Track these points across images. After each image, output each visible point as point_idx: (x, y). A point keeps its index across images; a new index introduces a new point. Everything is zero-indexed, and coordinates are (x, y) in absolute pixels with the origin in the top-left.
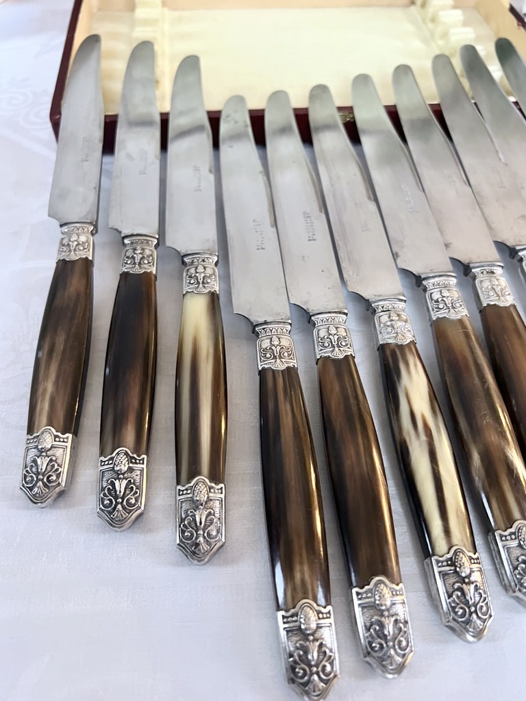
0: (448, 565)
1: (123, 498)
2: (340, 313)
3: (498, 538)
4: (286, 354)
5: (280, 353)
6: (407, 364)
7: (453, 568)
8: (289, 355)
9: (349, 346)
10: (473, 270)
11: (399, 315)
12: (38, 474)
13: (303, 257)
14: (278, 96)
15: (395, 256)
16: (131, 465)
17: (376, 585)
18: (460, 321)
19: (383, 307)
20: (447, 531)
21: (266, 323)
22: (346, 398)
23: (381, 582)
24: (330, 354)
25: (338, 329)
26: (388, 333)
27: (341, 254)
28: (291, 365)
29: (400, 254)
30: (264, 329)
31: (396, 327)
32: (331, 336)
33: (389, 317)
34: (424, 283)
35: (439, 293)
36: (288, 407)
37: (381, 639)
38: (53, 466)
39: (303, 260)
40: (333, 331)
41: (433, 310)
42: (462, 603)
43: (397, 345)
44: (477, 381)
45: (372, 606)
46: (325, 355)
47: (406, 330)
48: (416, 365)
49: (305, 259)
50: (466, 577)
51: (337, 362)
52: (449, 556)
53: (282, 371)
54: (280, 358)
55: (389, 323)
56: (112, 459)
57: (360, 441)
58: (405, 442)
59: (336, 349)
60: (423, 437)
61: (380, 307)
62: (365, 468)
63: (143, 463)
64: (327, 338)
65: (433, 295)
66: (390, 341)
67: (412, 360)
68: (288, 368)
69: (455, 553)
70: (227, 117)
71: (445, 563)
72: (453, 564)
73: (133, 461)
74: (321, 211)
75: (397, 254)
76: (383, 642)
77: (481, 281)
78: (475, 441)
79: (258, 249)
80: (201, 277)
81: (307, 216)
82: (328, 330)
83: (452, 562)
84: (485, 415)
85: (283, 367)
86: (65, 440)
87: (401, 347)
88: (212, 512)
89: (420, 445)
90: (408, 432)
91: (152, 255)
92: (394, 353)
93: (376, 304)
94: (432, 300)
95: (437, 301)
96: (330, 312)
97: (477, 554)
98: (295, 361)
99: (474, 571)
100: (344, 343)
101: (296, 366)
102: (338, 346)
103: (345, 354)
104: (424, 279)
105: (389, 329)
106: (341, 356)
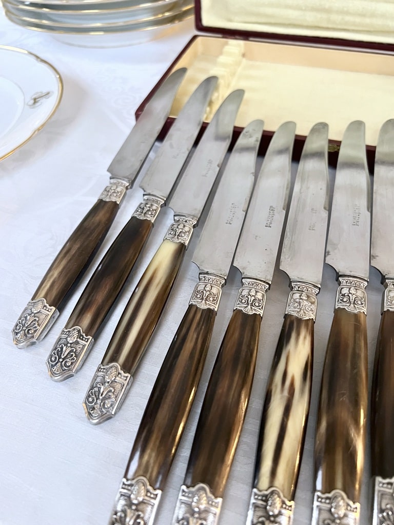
0: (262, 500)
1: (64, 359)
2: (264, 282)
3: (316, 498)
4: (211, 299)
5: (207, 297)
6: (298, 334)
7: (264, 504)
8: (214, 300)
9: (261, 307)
10: (387, 281)
11: (308, 297)
12: (24, 326)
13: (257, 236)
14: (288, 125)
15: (326, 253)
16: (78, 340)
17: (199, 490)
18: (356, 316)
19: (299, 287)
20: (273, 473)
21: (207, 273)
22: (240, 344)
23: (203, 489)
24: (242, 309)
25: (258, 293)
26: (295, 307)
27: (286, 242)
28: (212, 308)
29: (331, 253)
30: (204, 277)
31: (302, 305)
32: (249, 296)
33: (300, 296)
34: (340, 279)
35: (348, 289)
36: (195, 336)
38: (35, 324)
39: (256, 238)
40: (253, 293)
41: (338, 301)
43: (297, 318)
44: (349, 365)
45: (189, 505)
46: (239, 308)
47: (310, 309)
48: (305, 338)
49: (257, 238)
50: (272, 516)
51: (246, 316)
52: (265, 492)
53: (203, 310)
54: (206, 299)
55: (298, 300)
56: (69, 332)
57: (236, 378)
58: (271, 392)
59: (249, 307)
60: (286, 393)
61: (297, 287)
62: (231, 400)
63: (87, 342)
64: (247, 297)
65: (343, 290)
66: (295, 314)
67: (303, 332)
68: (209, 310)
69: (272, 493)
70: (247, 132)
71: (260, 498)
72: (266, 501)
73: (81, 337)
74: (284, 209)
75: (329, 252)
77: (390, 291)
78: (328, 412)
79: (226, 223)
80: (178, 231)
81: (272, 209)
82: (250, 291)
83: (266, 499)
84: (344, 394)
85: (206, 307)
86: (50, 310)
87: (299, 320)
88: (113, 390)
89: (281, 398)
90: (276, 386)
91: (156, 210)
92: (292, 323)
93: (295, 284)
94: (341, 293)
95: (344, 295)
96: (256, 279)
97: (292, 503)
98: (217, 306)
99: (282, 515)
100: (257, 304)
101: (216, 310)
102: (252, 305)
103: (254, 312)
104: (341, 276)
105: (296, 304)
106: (251, 313)
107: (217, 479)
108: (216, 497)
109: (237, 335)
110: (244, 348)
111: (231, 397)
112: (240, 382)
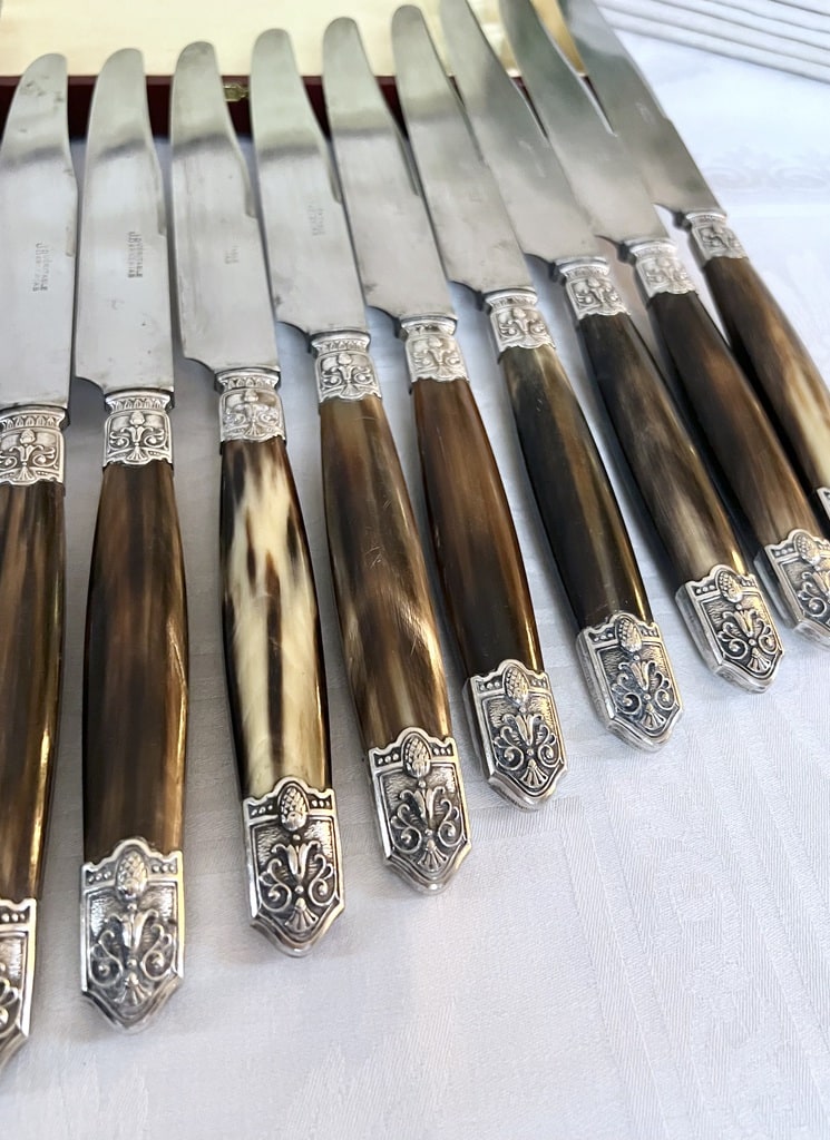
0: (268, 813)
2: (157, 390)
3: (372, 762)
4: (43, 460)
5: (31, 457)
6: (258, 473)
7: (274, 817)
8: (48, 461)
9: (164, 444)
10: (403, 326)
11: (259, 395)
13: (114, 302)
14: (125, 58)
15: (274, 302)
17: (123, 855)
18: (364, 406)
19: (235, 382)
20: (277, 752)
21: (16, 407)
23: (136, 848)
24: (123, 459)
25: (149, 418)
26: (236, 423)
27: (183, 298)
28: (48, 478)
29: (284, 298)
30: (11, 418)
31: (250, 413)
32: (131, 429)
33: (242, 398)
34: (315, 344)
35: (334, 359)
36: (24, 548)
37: (116, 955)
39: (113, 306)
40: (138, 419)
41: (321, 386)
42: (282, 880)
43: (247, 443)
44: (371, 498)
45: (110, 895)
46: (114, 460)
47: (269, 418)
48: (274, 475)
49: (117, 305)
50: (296, 832)
51: (134, 471)
52: (271, 795)
53: (29, 488)
54: (30, 464)
55: (240, 407)
57: (147, 600)
58: (231, 601)
59: (137, 449)
60: (262, 592)
61: (231, 382)
62: (146, 649)
64: (126, 431)
65: (325, 363)
66: (241, 436)
67: (267, 466)
68: (43, 483)
69: (284, 790)
70: (29, 85)
71: (263, 810)
72: (277, 811)
74: (160, 232)
75: (278, 299)
76: (119, 962)
77: (414, 343)
78: (354, 597)
79: (35, 289)
81: (134, 238)
82: (130, 418)
83: (275, 806)
84: (376, 552)
85: (33, 480)
87: (253, 446)
89: (256, 604)
90: (239, 585)
92: (239, 456)
93: (225, 376)
94: (322, 370)
95: (329, 372)
96: (139, 389)
97: (329, 792)
98: (61, 472)
99: (315, 822)
100: (153, 441)
101: (60, 480)
102: (142, 444)
103: (151, 458)
104: (315, 337)
105: (239, 416)
106: (144, 461)
107: (159, 815)
108: (166, 853)
109: (124, 514)
110: (148, 536)
111: (145, 642)
112: (158, 605)
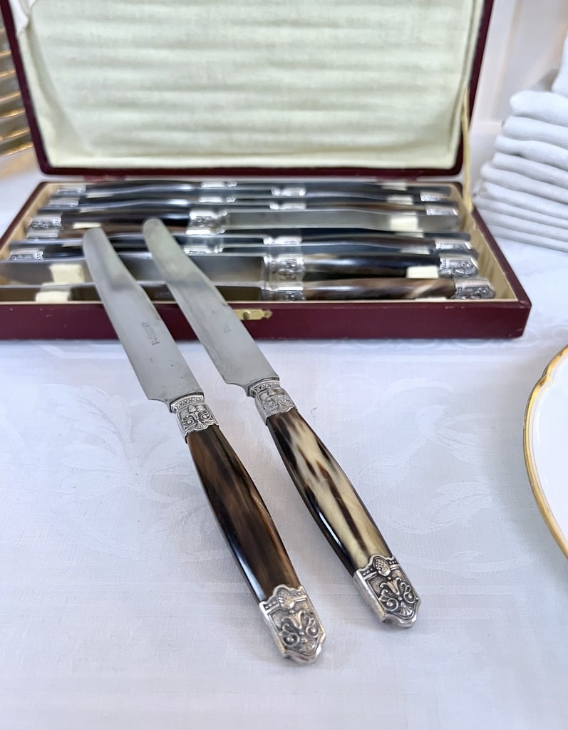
6: (293, 427)
9: (211, 417)
11: (276, 391)
24: (195, 429)
25: (198, 407)
26: (271, 407)
31: (276, 400)
32: (192, 414)
33: (268, 394)
40: (193, 409)
43: (281, 414)
46: (190, 431)
51: (202, 433)
55: (269, 399)
57: (238, 487)
58: (309, 488)
59: (200, 423)
60: (322, 479)
64: (189, 416)
66: (275, 412)
67: (296, 422)
82: (188, 409)
87: (285, 415)
89: (322, 486)
90: (309, 480)
92: (280, 421)
96: (186, 396)
100: (205, 417)
102: (200, 420)
103: (208, 425)
105: (271, 403)
106: (205, 427)
110: (224, 459)
111: (245, 504)
112: (244, 488)
